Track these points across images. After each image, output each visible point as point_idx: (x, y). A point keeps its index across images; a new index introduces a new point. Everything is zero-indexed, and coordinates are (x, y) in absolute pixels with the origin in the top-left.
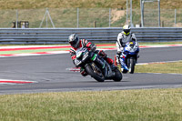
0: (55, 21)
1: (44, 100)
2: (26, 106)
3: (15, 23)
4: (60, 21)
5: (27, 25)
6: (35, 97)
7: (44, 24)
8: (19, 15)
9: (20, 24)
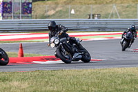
0: (120, 14)
1: (111, 74)
2: (97, 78)
3: (90, 15)
4: (124, 13)
5: (99, 16)
6: (105, 71)
7: (112, 16)
8: (93, 9)
9: (93, 16)
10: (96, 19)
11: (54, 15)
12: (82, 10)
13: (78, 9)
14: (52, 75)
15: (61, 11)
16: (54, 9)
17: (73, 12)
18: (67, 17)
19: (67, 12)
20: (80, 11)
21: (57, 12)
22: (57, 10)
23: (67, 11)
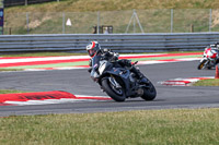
0: (144, 25)
1: (130, 120)
2: (109, 127)
3: (96, 28)
4: (150, 24)
5: (111, 29)
7: (131, 28)
8: (101, 18)
9: (102, 28)
10: (106, 33)
11: (38, 27)
12: (83, 19)
13: (77, 18)
14: (37, 123)
15: (50, 21)
16: (39, 19)
17: (69, 23)
18: (60, 31)
19: (59, 23)
20: (80, 22)
21: (44, 23)
22: (44, 19)
23: (61, 22)
